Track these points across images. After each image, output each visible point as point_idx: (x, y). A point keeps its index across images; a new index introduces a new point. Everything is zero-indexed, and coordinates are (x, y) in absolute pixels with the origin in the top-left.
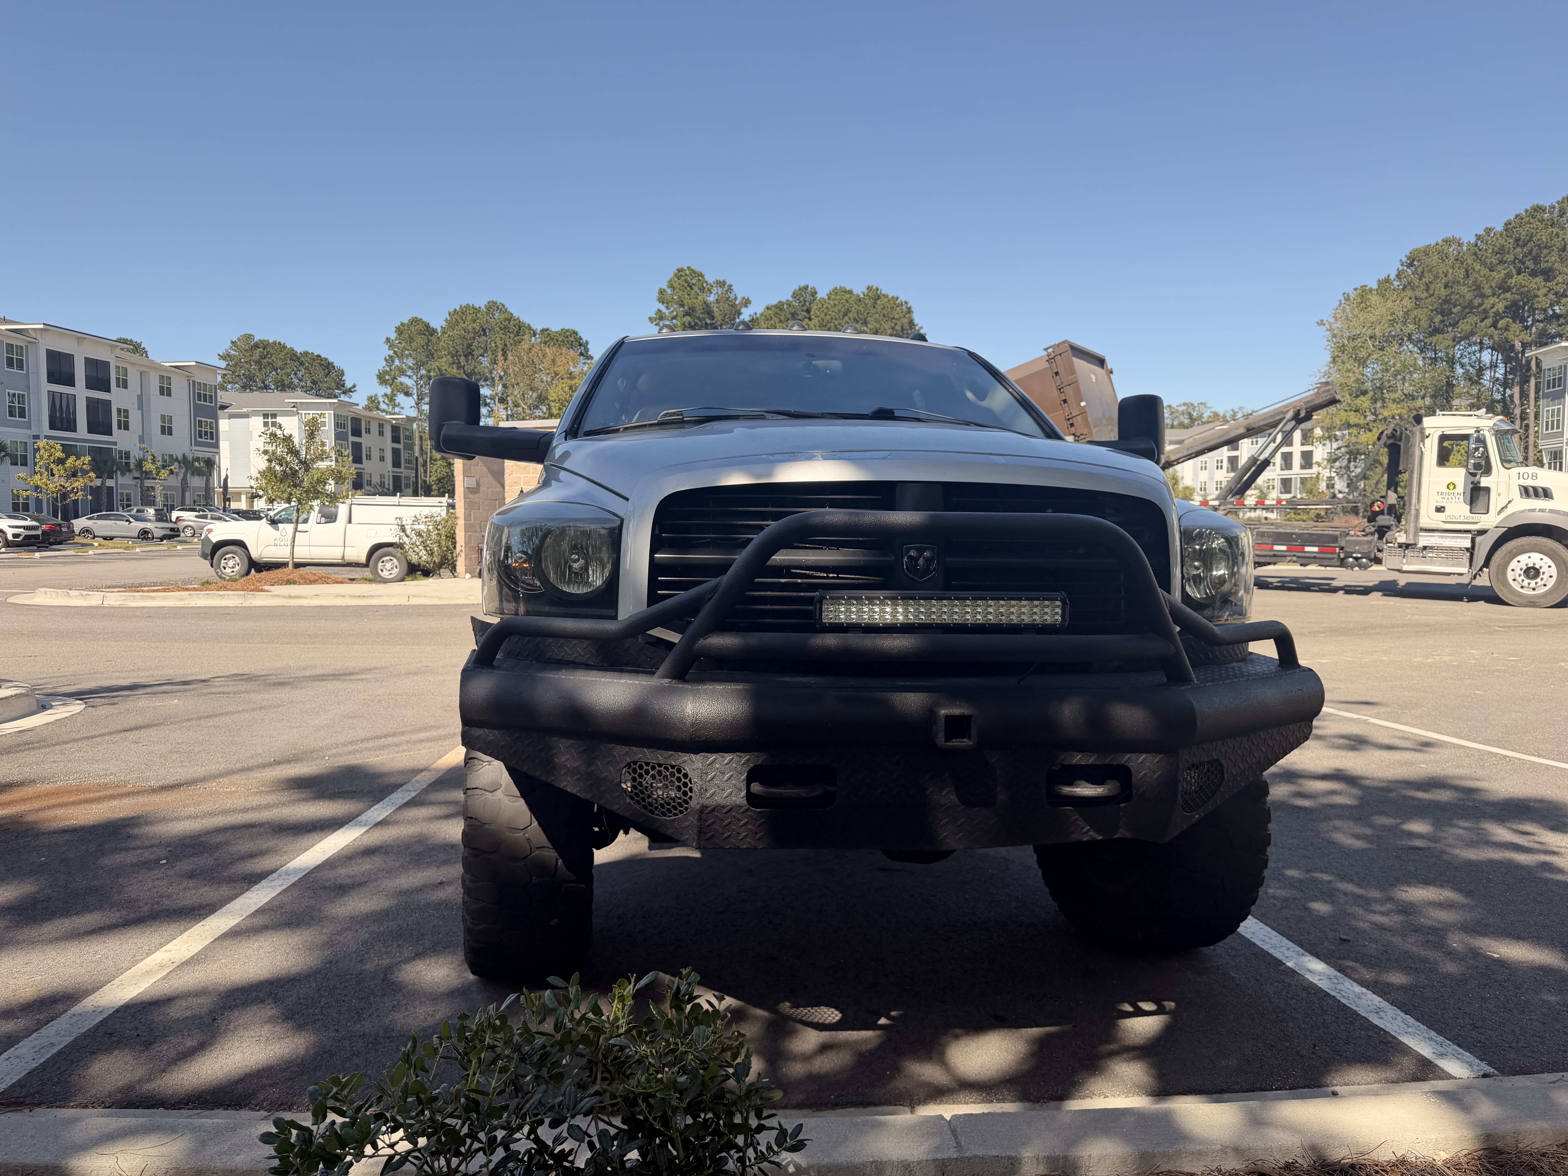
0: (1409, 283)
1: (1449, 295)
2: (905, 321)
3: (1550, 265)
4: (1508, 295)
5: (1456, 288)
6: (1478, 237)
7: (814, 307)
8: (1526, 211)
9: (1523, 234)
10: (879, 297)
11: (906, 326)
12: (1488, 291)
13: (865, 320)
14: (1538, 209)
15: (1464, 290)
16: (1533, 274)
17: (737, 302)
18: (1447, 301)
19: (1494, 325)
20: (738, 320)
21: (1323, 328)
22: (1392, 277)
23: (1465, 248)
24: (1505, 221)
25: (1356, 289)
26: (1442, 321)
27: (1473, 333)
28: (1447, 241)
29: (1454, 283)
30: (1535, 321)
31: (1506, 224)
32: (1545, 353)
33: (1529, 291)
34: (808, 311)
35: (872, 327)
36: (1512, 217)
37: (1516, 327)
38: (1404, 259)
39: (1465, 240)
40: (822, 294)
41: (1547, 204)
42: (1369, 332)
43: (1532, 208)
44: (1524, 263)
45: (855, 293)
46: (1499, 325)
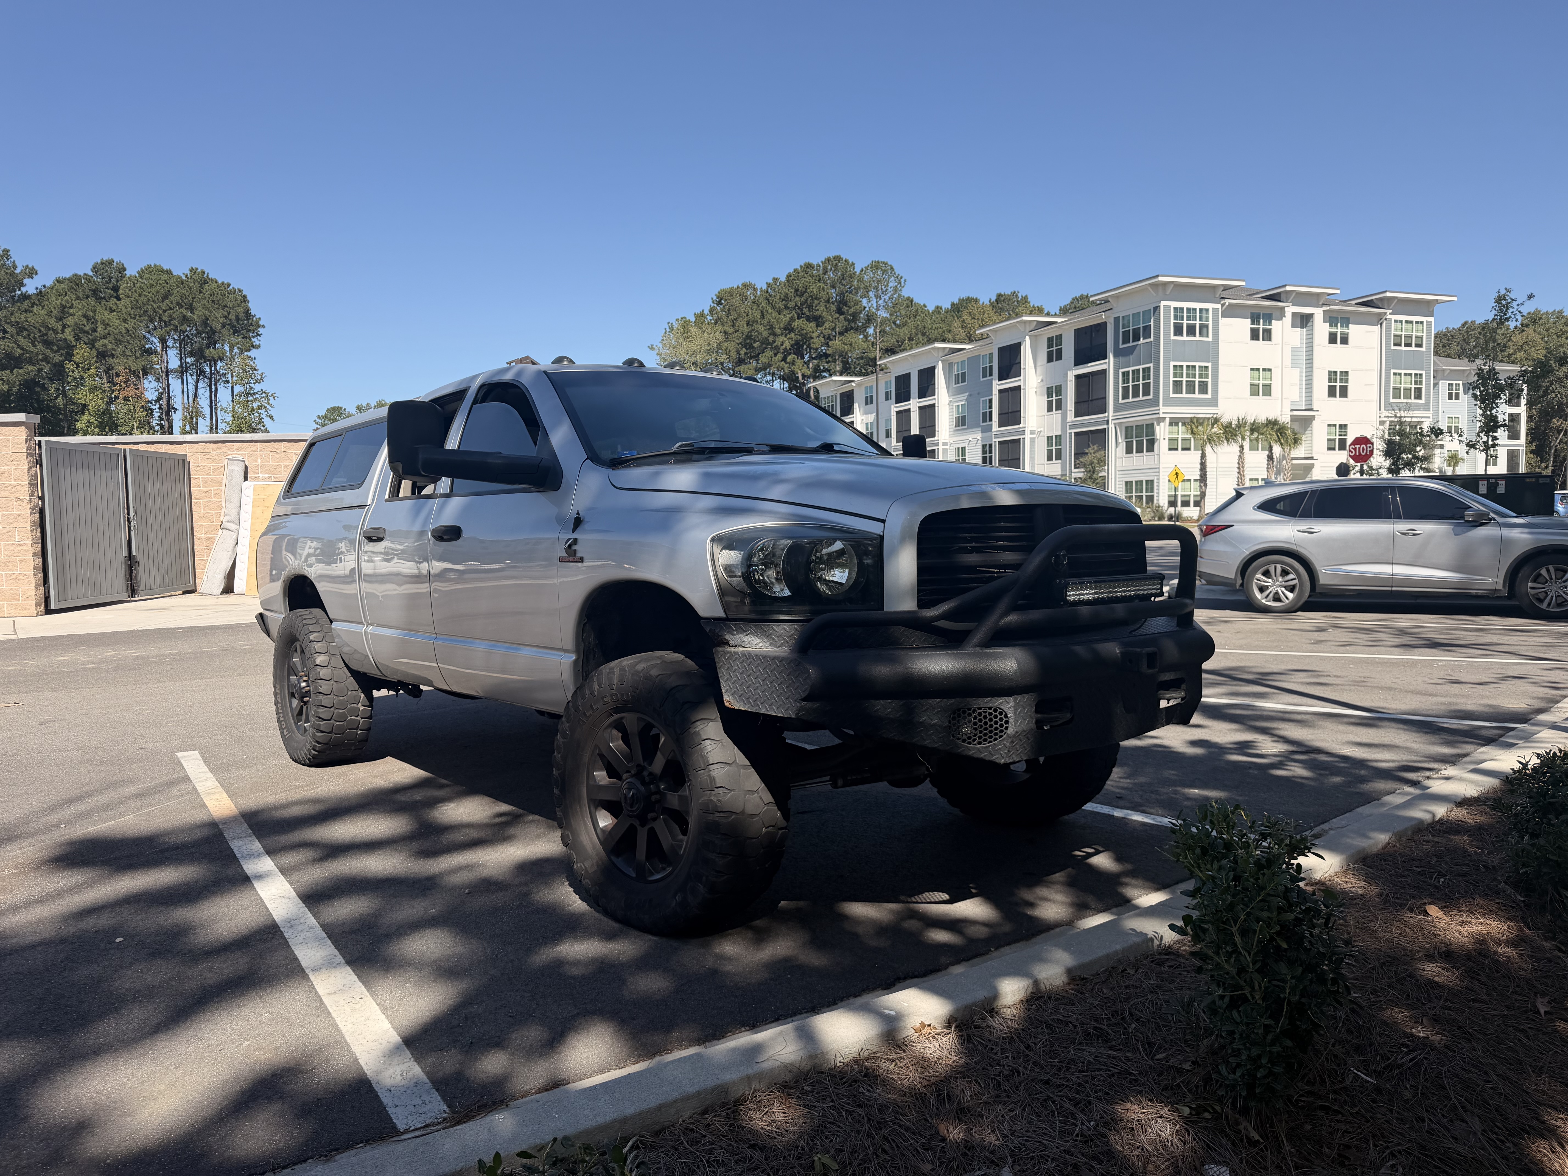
0: (720, 319)
1: (751, 332)
2: (240, 310)
3: (820, 313)
4: (793, 335)
5: (755, 326)
6: (769, 285)
7: (123, 286)
8: (801, 267)
9: (800, 285)
10: (206, 282)
11: (242, 316)
12: (778, 331)
13: (191, 304)
14: (809, 266)
15: (761, 328)
16: (808, 319)
17: (18, 271)
18: (749, 337)
19: (784, 359)
20: (18, 292)
21: (655, 352)
22: (706, 312)
23: (759, 293)
24: (787, 273)
25: (677, 320)
26: (746, 354)
27: (770, 366)
28: (745, 286)
29: (753, 322)
30: (811, 358)
31: (788, 276)
32: (821, 385)
33: (807, 334)
34: (116, 289)
35: (200, 313)
36: (792, 271)
37: (799, 362)
38: (715, 298)
39: (758, 286)
40: (132, 271)
41: (815, 263)
42: (693, 359)
43: (805, 265)
44: (802, 310)
45: (174, 274)
46: (788, 360)
